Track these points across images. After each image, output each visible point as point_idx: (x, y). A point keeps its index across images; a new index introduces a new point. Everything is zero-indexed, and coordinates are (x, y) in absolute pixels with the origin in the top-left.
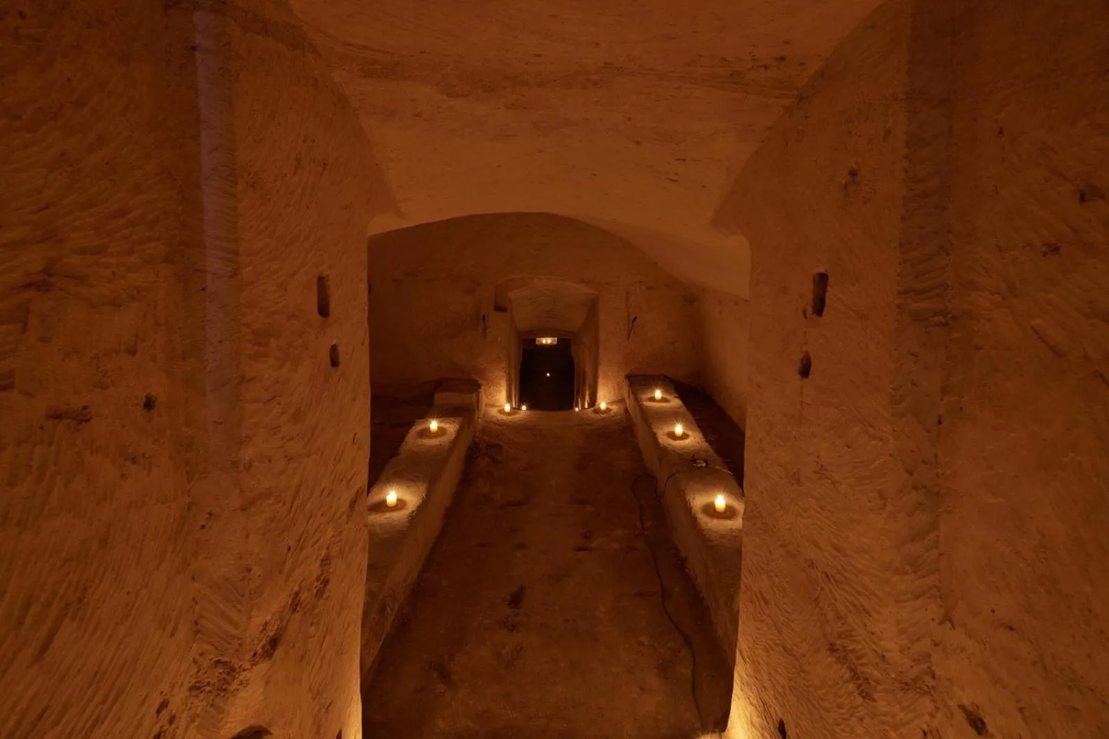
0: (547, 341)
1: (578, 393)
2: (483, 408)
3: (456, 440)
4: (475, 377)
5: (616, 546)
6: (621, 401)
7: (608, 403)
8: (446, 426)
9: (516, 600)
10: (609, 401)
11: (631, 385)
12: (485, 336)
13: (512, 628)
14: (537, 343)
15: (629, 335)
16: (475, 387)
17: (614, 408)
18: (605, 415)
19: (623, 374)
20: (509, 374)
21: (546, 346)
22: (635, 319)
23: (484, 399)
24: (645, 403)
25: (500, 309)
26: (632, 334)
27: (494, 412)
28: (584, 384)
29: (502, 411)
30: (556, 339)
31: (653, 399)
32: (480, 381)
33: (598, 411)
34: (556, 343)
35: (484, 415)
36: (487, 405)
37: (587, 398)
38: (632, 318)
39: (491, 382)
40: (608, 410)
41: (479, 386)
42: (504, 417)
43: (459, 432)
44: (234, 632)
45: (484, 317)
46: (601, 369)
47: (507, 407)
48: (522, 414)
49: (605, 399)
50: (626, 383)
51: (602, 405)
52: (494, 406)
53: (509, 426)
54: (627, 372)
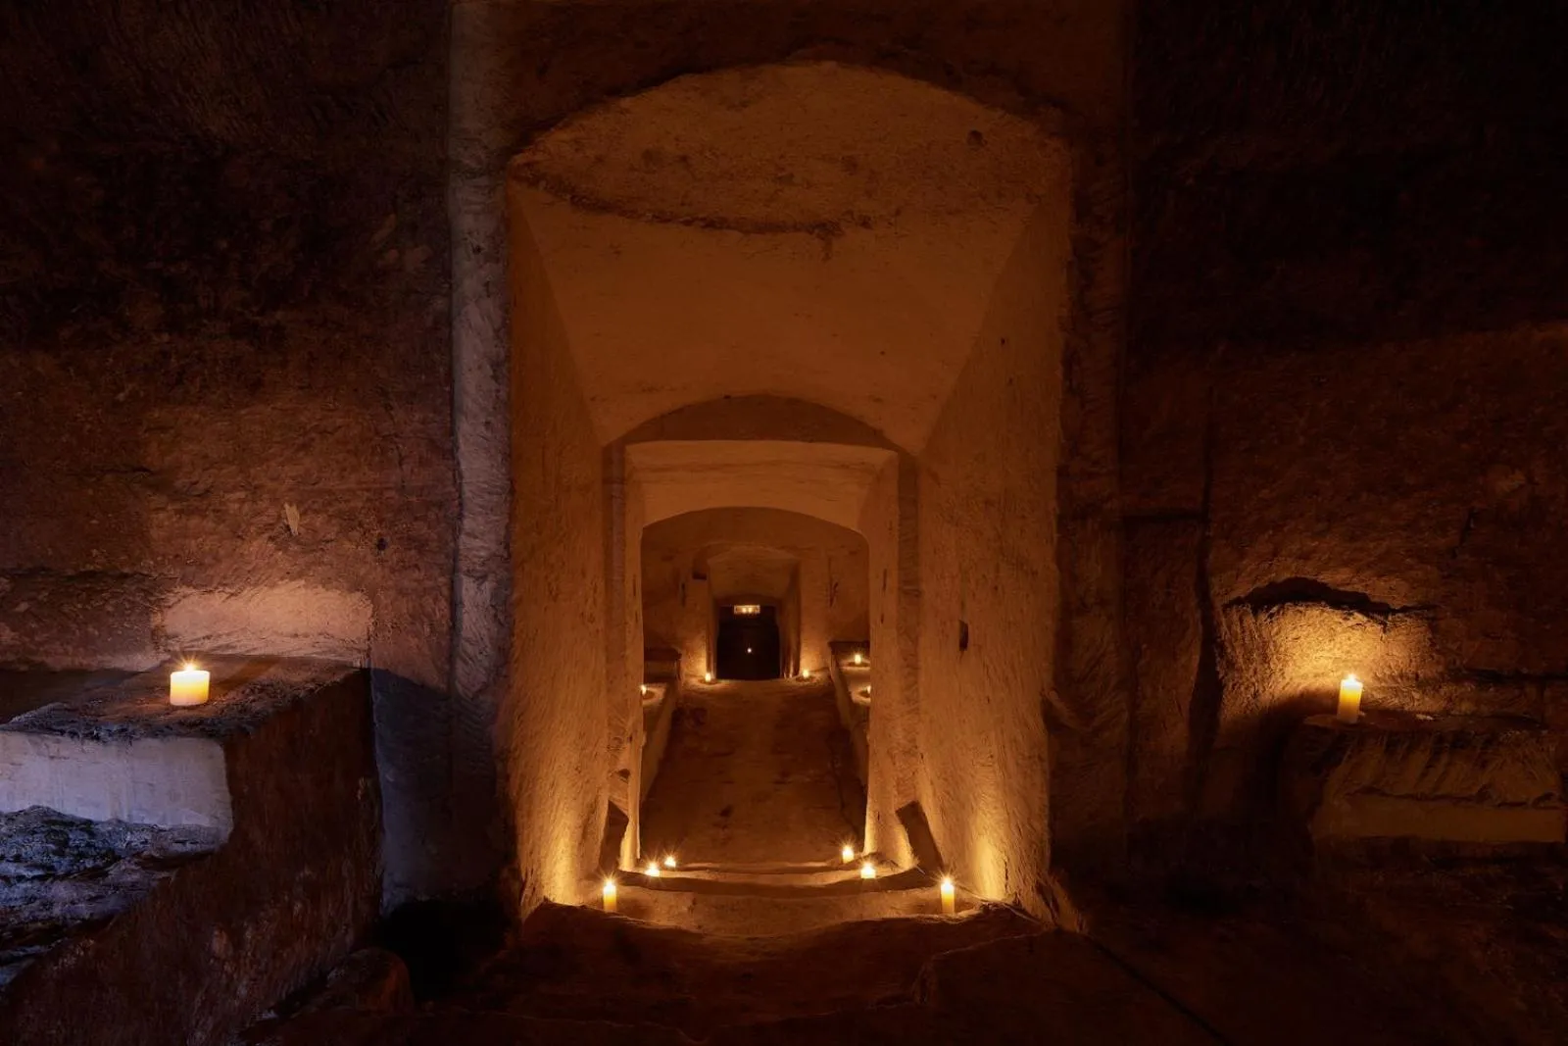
0: (748, 609)
1: (783, 668)
2: (684, 678)
3: (664, 701)
4: (674, 646)
5: (808, 780)
6: (825, 669)
7: (811, 671)
8: (654, 690)
9: (726, 813)
10: (814, 669)
11: (833, 653)
12: (684, 602)
13: (725, 827)
14: (735, 612)
15: (832, 600)
16: (676, 657)
17: (818, 676)
18: (806, 683)
19: (826, 642)
20: (708, 644)
21: (747, 616)
22: (836, 585)
23: (685, 670)
24: (845, 668)
25: (699, 576)
26: (835, 599)
27: (694, 681)
28: (789, 655)
29: (703, 681)
30: (758, 606)
31: (853, 664)
32: (679, 651)
33: (801, 679)
34: (758, 611)
35: (685, 684)
36: (687, 675)
37: (792, 670)
38: (834, 584)
39: (692, 652)
40: (811, 678)
41: (679, 656)
42: (706, 686)
43: (666, 694)
44: (621, 725)
45: (683, 586)
46: (803, 637)
47: (708, 677)
48: (723, 683)
49: (808, 667)
50: (829, 651)
51: (805, 673)
52: (695, 676)
53: (711, 694)
54: (830, 639)
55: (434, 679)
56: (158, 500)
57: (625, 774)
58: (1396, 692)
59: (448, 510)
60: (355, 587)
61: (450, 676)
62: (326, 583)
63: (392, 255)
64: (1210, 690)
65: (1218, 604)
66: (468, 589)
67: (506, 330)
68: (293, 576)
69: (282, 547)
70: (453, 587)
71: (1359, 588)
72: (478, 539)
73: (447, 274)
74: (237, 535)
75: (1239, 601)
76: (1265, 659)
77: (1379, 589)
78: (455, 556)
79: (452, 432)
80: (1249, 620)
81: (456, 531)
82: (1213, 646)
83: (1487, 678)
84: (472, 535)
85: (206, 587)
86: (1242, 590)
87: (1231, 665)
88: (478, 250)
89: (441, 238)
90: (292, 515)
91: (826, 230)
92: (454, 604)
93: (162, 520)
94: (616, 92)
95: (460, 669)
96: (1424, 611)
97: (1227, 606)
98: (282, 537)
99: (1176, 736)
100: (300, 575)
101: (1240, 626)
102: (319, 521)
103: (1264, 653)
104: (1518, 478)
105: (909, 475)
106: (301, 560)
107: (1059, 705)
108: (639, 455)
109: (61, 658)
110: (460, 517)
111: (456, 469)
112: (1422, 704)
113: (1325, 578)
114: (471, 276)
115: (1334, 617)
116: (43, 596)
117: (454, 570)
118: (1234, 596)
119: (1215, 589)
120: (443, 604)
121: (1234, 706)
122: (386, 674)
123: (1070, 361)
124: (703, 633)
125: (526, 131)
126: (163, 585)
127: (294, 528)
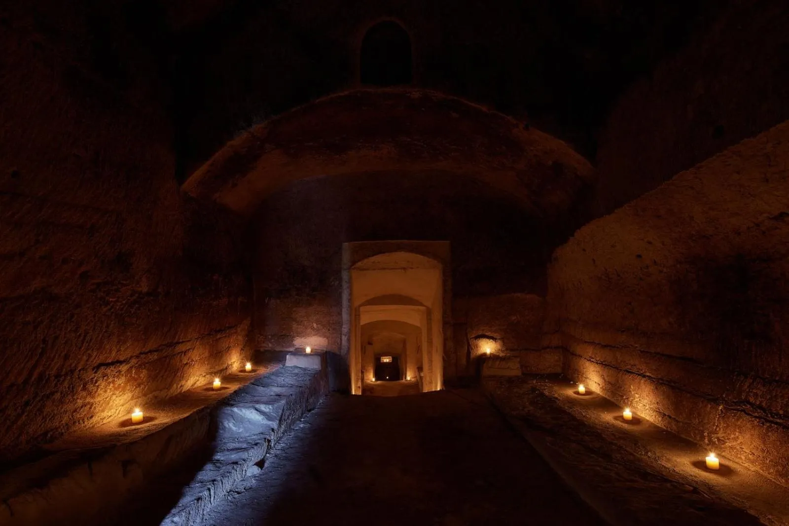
0: (386, 360)
1: (401, 376)
6: (416, 377)
10: (411, 377)
12: (365, 353)
14: (381, 362)
15: (418, 352)
17: (413, 380)
19: (415, 368)
20: (373, 368)
21: (386, 363)
23: (366, 377)
25: (370, 343)
27: (369, 381)
28: (403, 374)
29: (372, 381)
30: (391, 359)
33: (407, 381)
34: (391, 361)
35: (367, 381)
37: (404, 377)
38: (418, 346)
39: (368, 371)
40: (410, 380)
45: (365, 347)
46: (408, 365)
47: (374, 380)
48: (379, 382)
49: (409, 377)
50: (417, 370)
51: (408, 378)
52: (369, 380)
53: (375, 385)
54: (417, 367)
55: (338, 353)
56: (294, 323)
57: (359, 387)
58: (498, 352)
59: (340, 324)
60: (325, 337)
61: (340, 352)
62: (320, 336)
63: (333, 283)
64: (469, 353)
65: (469, 339)
66: (343, 337)
67: (351, 294)
68: (314, 335)
69: (313, 330)
70: (341, 337)
71: (492, 335)
72: (345, 329)
73: (341, 286)
74: (306, 328)
75: (472, 338)
76: (477, 347)
77: (495, 335)
78: (341, 331)
79: (341, 311)
80: (474, 341)
81: (341, 327)
82: (469, 345)
83: (512, 350)
84: (344, 328)
85: (302, 337)
86: (473, 336)
87: (472, 349)
88: (346, 282)
89: (340, 279)
90: (315, 325)
91: (404, 269)
92: (341, 340)
93: (295, 326)
94: (369, 256)
95: (342, 351)
96: (502, 339)
97: (471, 339)
98: (313, 328)
99: (464, 361)
100: (316, 335)
101: (472, 342)
102: (319, 326)
103: (477, 346)
104: (515, 317)
105: (429, 312)
106: (317, 332)
107: (445, 357)
108: (362, 309)
109: (278, 349)
110: (342, 325)
111: (342, 317)
112: (501, 355)
113: (487, 334)
114: (345, 285)
115: (487, 340)
116: (276, 339)
117: (341, 334)
118: (472, 337)
119: (469, 336)
120: (339, 340)
121: (473, 356)
122: (329, 352)
123: (444, 298)
124: (372, 364)
125: (354, 263)
126: (294, 337)
127: (315, 327)
